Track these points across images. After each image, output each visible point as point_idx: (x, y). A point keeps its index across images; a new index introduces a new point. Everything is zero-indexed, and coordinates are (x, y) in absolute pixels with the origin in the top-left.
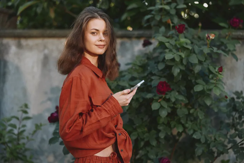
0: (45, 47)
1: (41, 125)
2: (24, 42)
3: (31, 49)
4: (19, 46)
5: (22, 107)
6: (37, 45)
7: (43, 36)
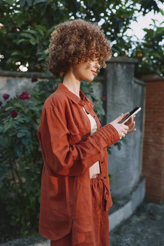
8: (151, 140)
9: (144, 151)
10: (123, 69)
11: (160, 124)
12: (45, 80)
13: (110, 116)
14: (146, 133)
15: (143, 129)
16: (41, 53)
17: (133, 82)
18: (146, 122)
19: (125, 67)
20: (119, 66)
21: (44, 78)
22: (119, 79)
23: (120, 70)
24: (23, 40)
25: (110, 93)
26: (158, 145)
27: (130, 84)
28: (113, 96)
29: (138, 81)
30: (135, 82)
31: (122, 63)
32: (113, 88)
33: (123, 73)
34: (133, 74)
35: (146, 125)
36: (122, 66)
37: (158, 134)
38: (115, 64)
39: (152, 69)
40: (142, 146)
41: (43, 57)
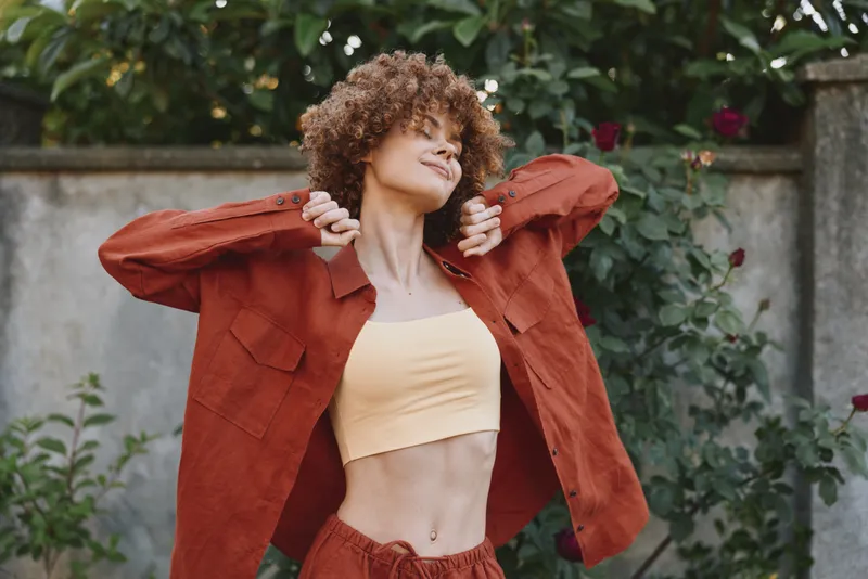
0: (139, 199)
1: (144, 439)
2: (69, 184)
3: (93, 205)
4: (56, 197)
5: (81, 385)
6: (112, 193)
7: (131, 168)
13: (828, 340)
24: (434, 25)
28: (846, 243)
38: (855, 90)
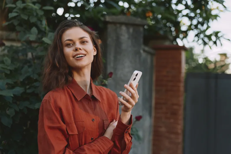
8: (163, 129)
9: (154, 145)
10: (128, 32)
11: (175, 107)
12: (15, 44)
14: (157, 119)
15: (153, 114)
16: (14, 6)
17: (142, 51)
18: (156, 104)
19: (131, 30)
20: (124, 28)
21: (13, 40)
22: (124, 46)
23: (125, 34)
25: (112, 65)
26: (173, 136)
27: (138, 53)
29: (147, 49)
30: (144, 51)
31: (127, 25)
32: (115, 57)
33: (129, 38)
34: (142, 40)
35: (156, 108)
36: (128, 29)
37: (172, 121)
38: (118, 25)
39: (161, 32)
40: (151, 138)
41: (17, 12)
